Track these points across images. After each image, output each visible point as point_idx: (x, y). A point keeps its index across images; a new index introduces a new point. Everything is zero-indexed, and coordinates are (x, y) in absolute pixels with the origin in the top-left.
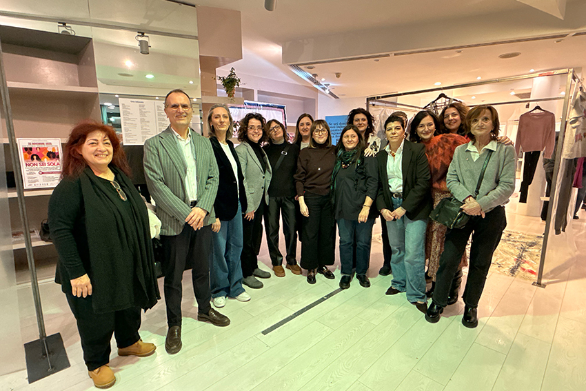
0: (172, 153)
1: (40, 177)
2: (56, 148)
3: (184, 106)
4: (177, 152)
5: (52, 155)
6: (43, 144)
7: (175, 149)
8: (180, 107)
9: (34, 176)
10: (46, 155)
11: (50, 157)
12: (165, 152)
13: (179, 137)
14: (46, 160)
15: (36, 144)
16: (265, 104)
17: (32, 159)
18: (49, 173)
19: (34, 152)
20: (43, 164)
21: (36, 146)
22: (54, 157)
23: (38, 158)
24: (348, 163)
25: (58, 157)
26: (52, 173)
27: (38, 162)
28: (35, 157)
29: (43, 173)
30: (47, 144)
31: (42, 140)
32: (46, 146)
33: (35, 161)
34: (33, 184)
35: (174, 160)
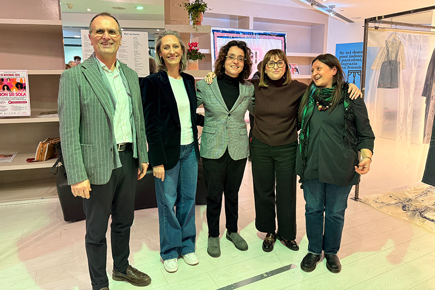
0: (96, 87)
1: (9, 106)
2: (23, 80)
3: (111, 32)
4: (102, 84)
5: (20, 86)
6: (13, 75)
7: (101, 82)
8: (106, 33)
9: (5, 105)
10: (14, 86)
11: (18, 88)
12: (89, 86)
13: (106, 68)
14: (15, 90)
15: (7, 75)
16: (262, 32)
17: (4, 89)
18: (17, 102)
19: (5, 83)
20: (12, 94)
21: (7, 77)
22: (21, 88)
23: (8, 89)
24: (328, 104)
25: (25, 88)
26: (19, 102)
27: (8, 92)
28: (6, 87)
29: (12, 103)
30: (16, 75)
31: (12, 72)
32: (15, 77)
33: (6, 91)
34: (3, 112)
35: (99, 95)
